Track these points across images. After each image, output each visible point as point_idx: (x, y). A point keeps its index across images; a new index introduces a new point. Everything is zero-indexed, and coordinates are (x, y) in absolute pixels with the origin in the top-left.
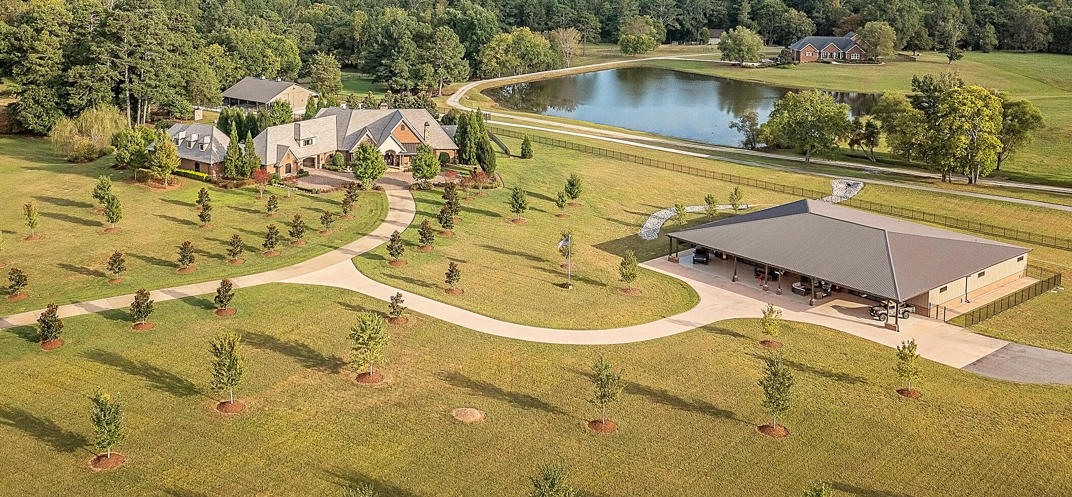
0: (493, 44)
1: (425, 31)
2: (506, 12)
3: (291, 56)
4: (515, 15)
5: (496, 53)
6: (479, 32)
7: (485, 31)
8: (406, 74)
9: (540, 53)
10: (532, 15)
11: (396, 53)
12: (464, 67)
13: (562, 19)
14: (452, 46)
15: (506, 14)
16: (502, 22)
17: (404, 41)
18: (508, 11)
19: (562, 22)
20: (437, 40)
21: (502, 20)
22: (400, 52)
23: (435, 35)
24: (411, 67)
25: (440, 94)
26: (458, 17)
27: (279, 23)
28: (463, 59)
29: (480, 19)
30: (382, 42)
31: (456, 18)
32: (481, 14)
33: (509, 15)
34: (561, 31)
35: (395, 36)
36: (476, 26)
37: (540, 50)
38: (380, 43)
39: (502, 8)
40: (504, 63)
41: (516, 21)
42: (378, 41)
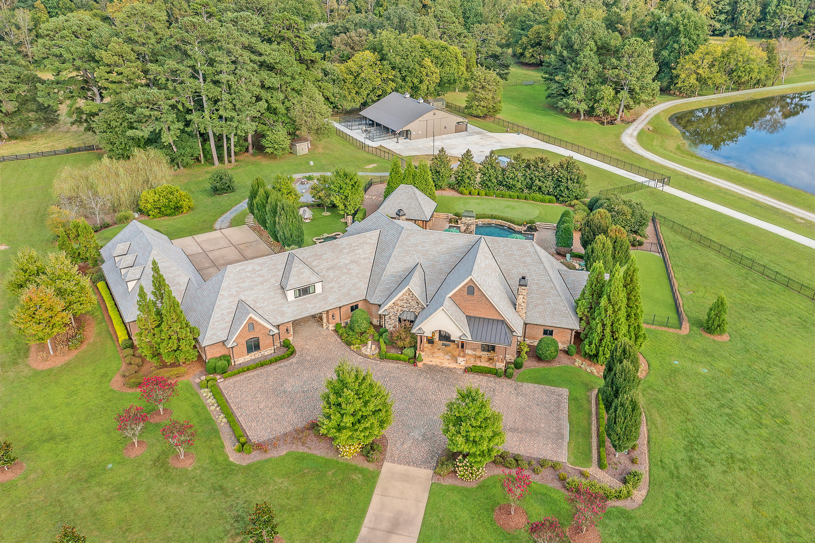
0: (696, 56)
1: (613, 43)
2: (717, 9)
3: (454, 66)
4: (727, 12)
5: (698, 67)
6: (683, 40)
7: (690, 39)
8: (580, 95)
9: (752, 70)
10: (745, 13)
11: (572, 70)
12: (653, 90)
13: (784, 23)
14: (642, 64)
15: (718, 11)
16: (711, 18)
17: (584, 55)
18: (720, 8)
19: (784, 25)
20: (623, 56)
21: (712, 16)
22: (577, 68)
23: (622, 49)
24: (588, 86)
25: (619, 119)
26: (662, 20)
27: (454, 24)
28: (654, 80)
29: (686, 25)
30: (561, 53)
31: (659, 21)
32: (689, 18)
33: (721, 12)
34: (783, 40)
35: (576, 47)
36: (680, 33)
37: (754, 66)
38: (558, 54)
39: (715, 4)
40: (705, 80)
41: (726, 18)
42: (556, 52)
